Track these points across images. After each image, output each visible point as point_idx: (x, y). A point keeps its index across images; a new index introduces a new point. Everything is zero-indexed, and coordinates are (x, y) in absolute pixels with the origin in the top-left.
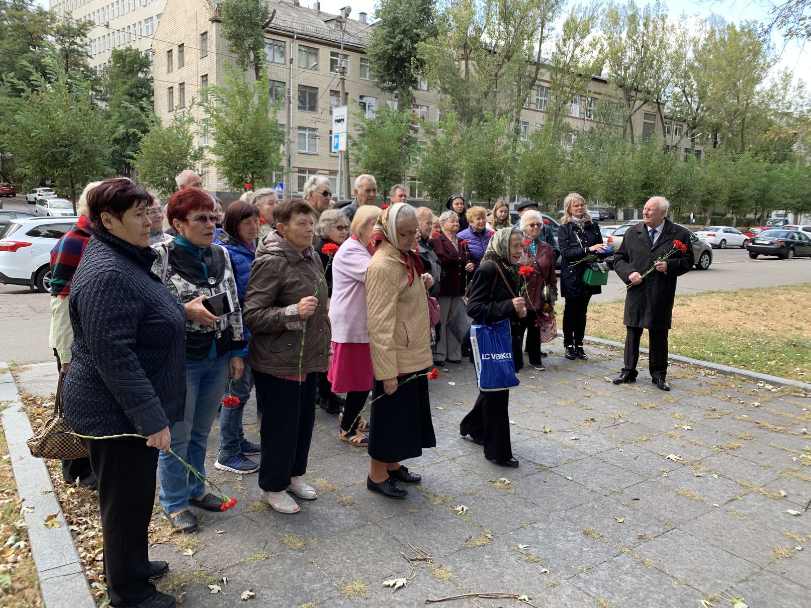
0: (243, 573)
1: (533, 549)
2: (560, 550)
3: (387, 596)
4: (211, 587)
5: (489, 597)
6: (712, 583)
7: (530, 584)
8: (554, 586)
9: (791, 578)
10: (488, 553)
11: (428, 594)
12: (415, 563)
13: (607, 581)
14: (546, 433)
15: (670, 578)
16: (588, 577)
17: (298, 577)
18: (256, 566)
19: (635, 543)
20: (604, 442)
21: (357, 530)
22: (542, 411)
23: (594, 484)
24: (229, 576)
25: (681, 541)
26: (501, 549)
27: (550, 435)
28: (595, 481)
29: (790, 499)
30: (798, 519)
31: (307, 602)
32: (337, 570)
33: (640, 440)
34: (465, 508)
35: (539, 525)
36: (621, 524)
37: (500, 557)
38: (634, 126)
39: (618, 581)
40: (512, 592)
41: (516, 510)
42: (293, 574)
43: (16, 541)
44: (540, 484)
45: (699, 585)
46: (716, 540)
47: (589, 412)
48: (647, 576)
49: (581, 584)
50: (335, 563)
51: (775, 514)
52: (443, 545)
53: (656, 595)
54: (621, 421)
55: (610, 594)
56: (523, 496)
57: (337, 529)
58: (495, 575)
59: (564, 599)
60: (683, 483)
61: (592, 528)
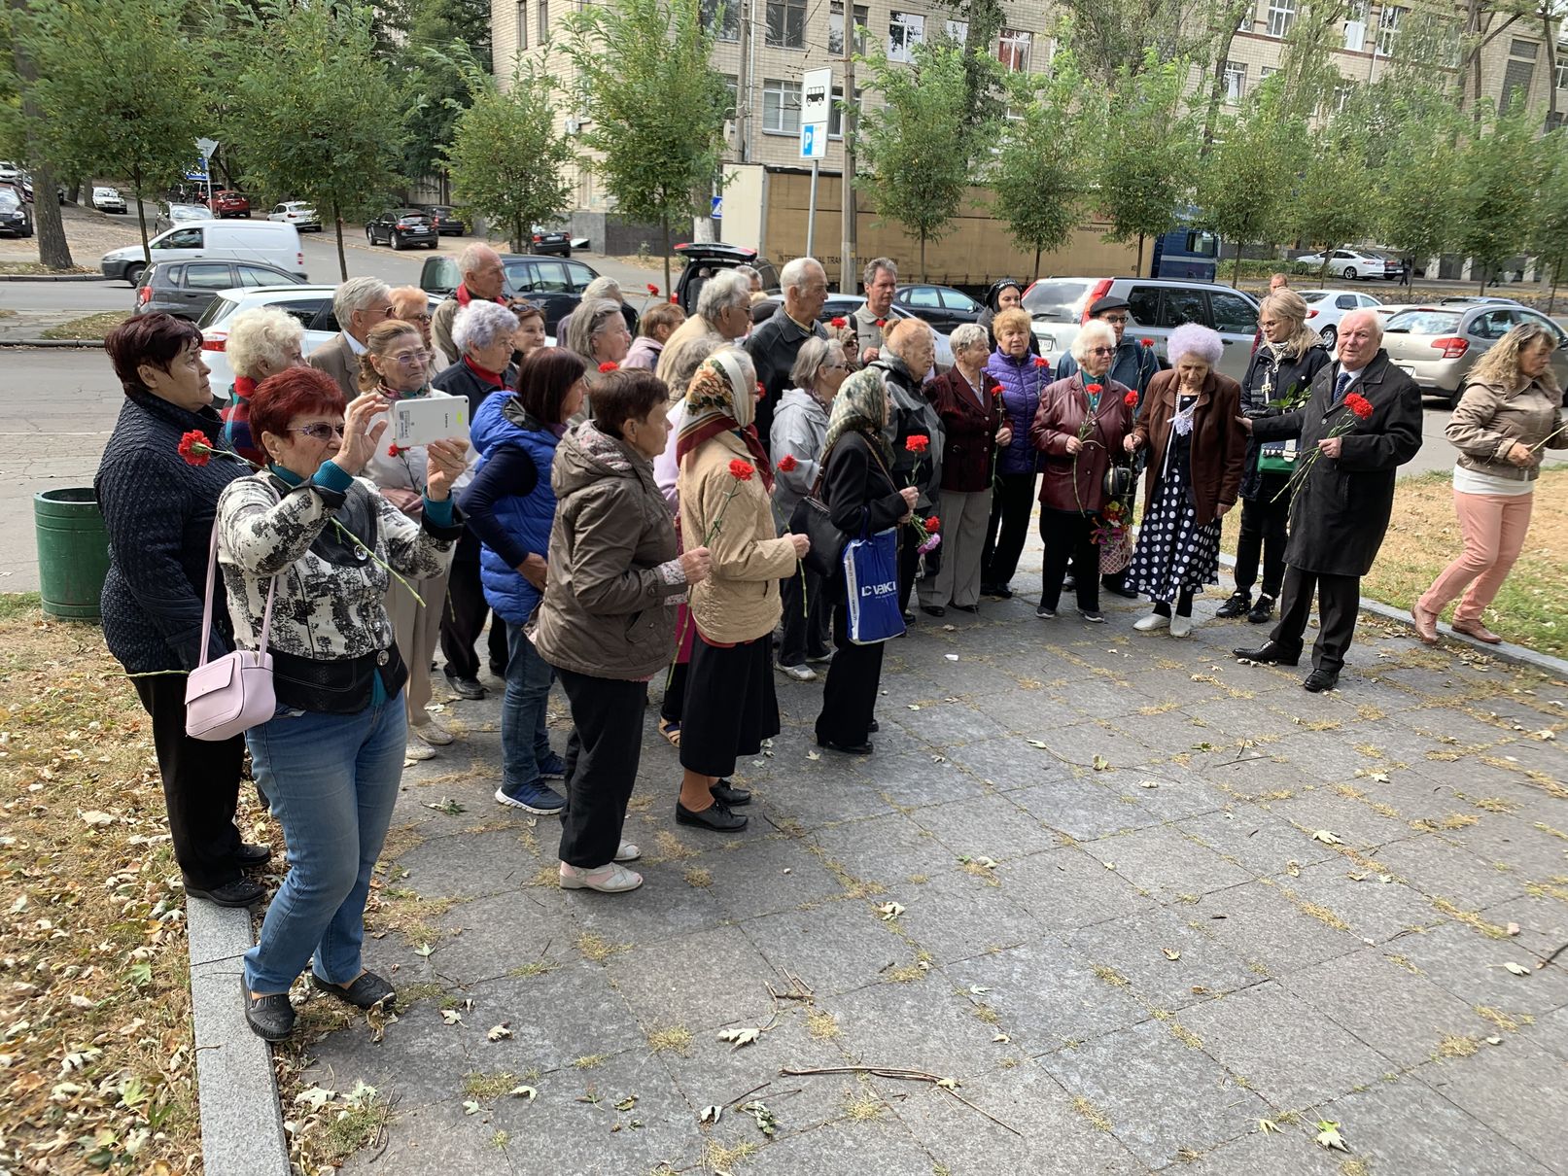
0: (501, 993)
1: (995, 997)
2: (1043, 1003)
3: (721, 1056)
4: (447, 1013)
5: (889, 1075)
6: (1296, 1090)
7: (968, 1058)
8: (1009, 1066)
9: (1451, 1096)
10: (914, 996)
11: (788, 1059)
12: (784, 1003)
13: (1104, 1068)
14: (1097, 770)
15: (1222, 1073)
16: (1074, 1057)
17: (586, 1009)
18: (525, 984)
19: (1183, 1002)
20: (1203, 796)
21: (704, 934)
22: (1105, 723)
23: (1152, 881)
24: (478, 997)
25: (1272, 1004)
26: (939, 991)
27: (1105, 776)
28: (1155, 874)
29: (1523, 940)
30: (1521, 983)
31: (588, 1054)
32: (652, 1002)
33: (1276, 798)
34: (899, 908)
35: (1021, 953)
36: (1174, 964)
37: (932, 1005)
38: (1484, 70)
39: (1125, 1069)
40: (931, 1072)
41: (989, 920)
42: (579, 1003)
43: (168, 908)
44: (1051, 872)
45: (1272, 1090)
46: (1341, 1009)
47: (1197, 731)
48: (1181, 1064)
49: (1056, 1069)
50: (650, 990)
51: (1477, 969)
52: (840, 974)
53: (1184, 1101)
54: (1255, 754)
55: (1101, 1091)
56: (1010, 893)
57: (670, 929)
58: (912, 1036)
59: (1018, 1091)
60: (1323, 891)
61: (1115, 967)
